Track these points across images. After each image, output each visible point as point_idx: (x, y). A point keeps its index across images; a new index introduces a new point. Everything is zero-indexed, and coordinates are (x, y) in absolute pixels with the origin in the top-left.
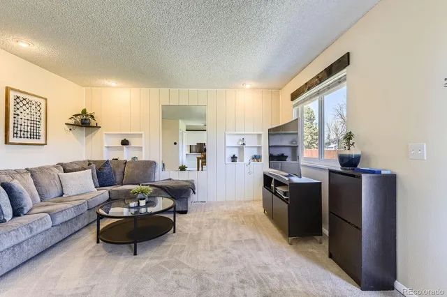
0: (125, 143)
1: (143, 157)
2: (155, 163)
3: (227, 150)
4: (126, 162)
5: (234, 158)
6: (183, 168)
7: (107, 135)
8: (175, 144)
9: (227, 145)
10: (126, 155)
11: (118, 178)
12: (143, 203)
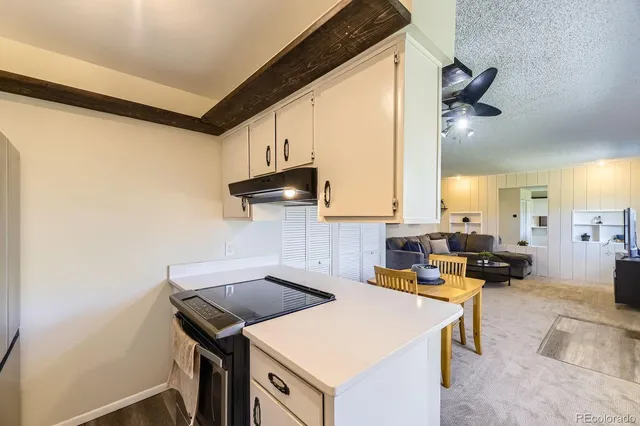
0: (466, 220)
1: (481, 232)
2: (492, 237)
3: (574, 228)
4: (467, 235)
5: (585, 237)
6: (523, 244)
7: (453, 214)
8: (515, 216)
9: (574, 223)
10: (466, 230)
11: (462, 247)
12: (486, 261)
